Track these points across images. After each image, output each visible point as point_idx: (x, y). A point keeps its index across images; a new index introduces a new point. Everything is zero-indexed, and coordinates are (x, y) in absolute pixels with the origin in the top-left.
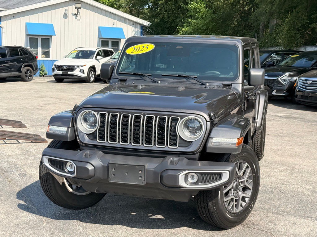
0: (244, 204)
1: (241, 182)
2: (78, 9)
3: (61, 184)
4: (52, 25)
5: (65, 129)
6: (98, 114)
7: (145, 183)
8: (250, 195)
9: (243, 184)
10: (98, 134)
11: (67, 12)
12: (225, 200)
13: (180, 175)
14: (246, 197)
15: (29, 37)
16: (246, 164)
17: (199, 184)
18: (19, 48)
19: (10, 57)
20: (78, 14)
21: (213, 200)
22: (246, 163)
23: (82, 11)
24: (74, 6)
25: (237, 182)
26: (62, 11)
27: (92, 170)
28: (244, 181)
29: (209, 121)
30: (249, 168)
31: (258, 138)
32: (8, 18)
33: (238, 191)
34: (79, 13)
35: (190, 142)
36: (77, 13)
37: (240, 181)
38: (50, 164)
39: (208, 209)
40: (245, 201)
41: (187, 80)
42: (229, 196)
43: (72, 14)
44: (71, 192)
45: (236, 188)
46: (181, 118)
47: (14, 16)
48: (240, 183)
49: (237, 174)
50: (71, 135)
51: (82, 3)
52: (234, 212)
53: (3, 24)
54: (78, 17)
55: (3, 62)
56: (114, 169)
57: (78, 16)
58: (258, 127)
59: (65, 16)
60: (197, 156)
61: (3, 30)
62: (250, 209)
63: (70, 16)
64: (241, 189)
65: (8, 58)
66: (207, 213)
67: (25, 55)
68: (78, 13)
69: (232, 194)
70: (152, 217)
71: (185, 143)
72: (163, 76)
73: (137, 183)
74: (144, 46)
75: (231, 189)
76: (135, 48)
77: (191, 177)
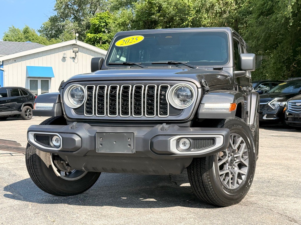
0: (240, 181)
1: (236, 157)
2: (75, 52)
3: (48, 167)
4: (51, 68)
5: (51, 105)
7: (134, 151)
8: (246, 172)
9: (238, 159)
10: (85, 107)
11: (65, 55)
12: (220, 173)
13: (171, 140)
14: (242, 174)
15: (29, 79)
17: (192, 150)
18: (20, 89)
19: (10, 96)
20: (75, 57)
22: (241, 138)
23: (79, 54)
24: (72, 51)
25: (232, 157)
26: (61, 55)
27: (78, 141)
28: (240, 156)
30: (244, 143)
32: (10, 62)
33: (234, 166)
34: (76, 57)
35: (181, 110)
36: (74, 57)
37: (235, 156)
38: (35, 140)
40: (241, 179)
42: (224, 170)
43: (70, 58)
45: (231, 164)
46: (171, 86)
47: (15, 60)
49: (232, 148)
50: (58, 111)
51: (79, 48)
52: (230, 188)
53: (5, 68)
54: (76, 60)
55: (4, 102)
56: (101, 139)
57: (76, 59)
58: (251, 125)
59: (64, 59)
60: (189, 123)
61: (5, 74)
62: (247, 187)
63: (68, 60)
64: (236, 164)
65: (9, 97)
66: (202, 186)
67: (25, 95)
68: (75, 56)
69: (227, 169)
70: (144, 200)
71: (176, 111)
72: (153, 64)
73: (125, 152)
74: (133, 38)
75: (226, 162)
76: (124, 41)
77: (183, 143)
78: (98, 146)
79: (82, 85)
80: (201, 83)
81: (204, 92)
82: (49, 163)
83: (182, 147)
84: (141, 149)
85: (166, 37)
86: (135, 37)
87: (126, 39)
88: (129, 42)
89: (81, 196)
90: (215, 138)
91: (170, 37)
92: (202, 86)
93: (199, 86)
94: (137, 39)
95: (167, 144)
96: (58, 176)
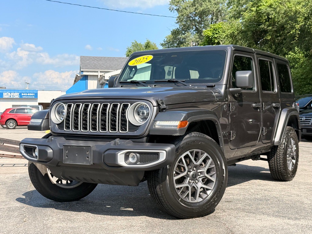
0: (204, 196)
3: (44, 175)
5: (40, 121)
6: (66, 105)
7: (92, 163)
8: (213, 187)
9: (203, 174)
10: (65, 123)
12: (177, 186)
13: (119, 154)
14: (208, 189)
16: (206, 155)
17: (138, 163)
21: (160, 184)
22: (206, 154)
25: (195, 172)
27: (50, 152)
28: (204, 171)
29: (156, 105)
30: (209, 159)
33: (197, 181)
35: (138, 126)
37: (199, 171)
38: (25, 151)
39: (157, 194)
40: (206, 193)
42: (183, 184)
44: (55, 184)
46: (131, 104)
48: (199, 173)
49: (193, 163)
50: (45, 126)
52: (190, 201)
56: (67, 151)
58: (276, 142)
62: (212, 202)
64: (201, 179)
69: (187, 182)
70: (123, 209)
71: (133, 127)
72: (155, 82)
73: (85, 164)
74: (144, 58)
75: (185, 176)
76: (136, 60)
77: (132, 157)
78: (65, 157)
79: (64, 104)
80: (157, 102)
81: (160, 110)
82: (44, 172)
84: (96, 162)
85: (172, 56)
86: (145, 57)
87: (137, 59)
88: (140, 62)
90: (158, 153)
91: (176, 56)
92: (158, 104)
93: (155, 104)
94: (147, 59)
95: (115, 157)
96: (53, 183)
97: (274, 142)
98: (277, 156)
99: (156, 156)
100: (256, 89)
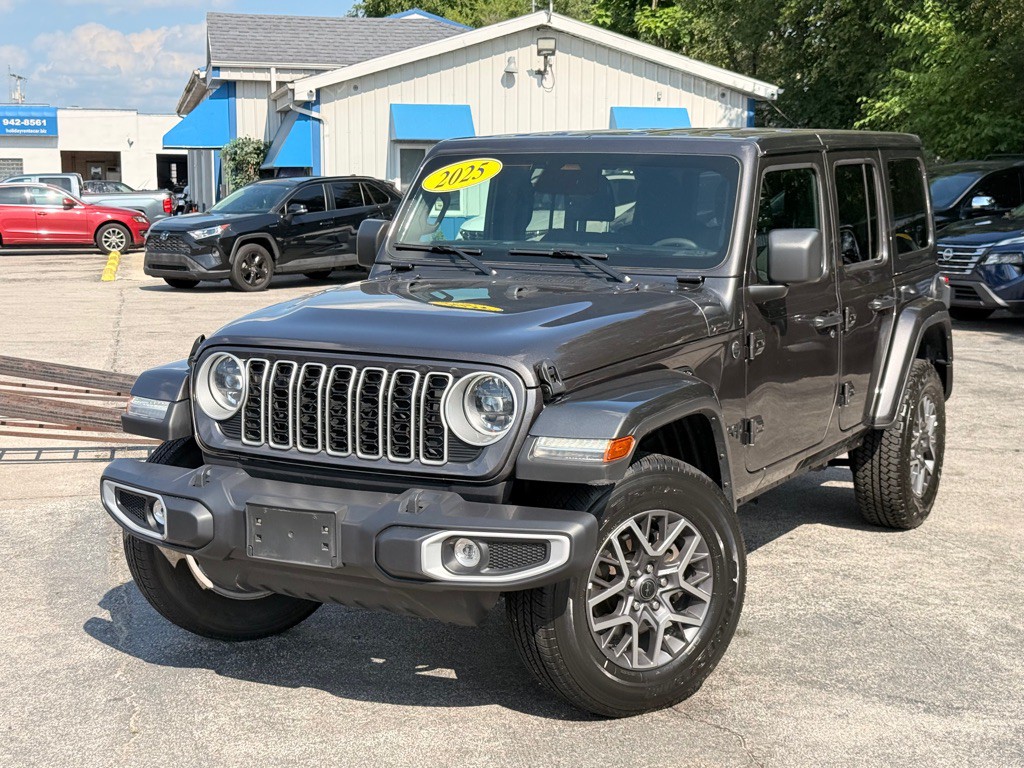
0: (677, 646)
1: (665, 576)
2: (546, 54)
3: (174, 566)
4: (467, 109)
5: (162, 407)
6: (245, 363)
7: (338, 563)
8: (702, 618)
9: (672, 583)
10: (243, 420)
11: (512, 65)
12: (597, 627)
13: (425, 544)
14: (686, 626)
15: (400, 147)
16: (683, 523)
17: (483, 571)
18: (363, 183)
19: (333, 208)
20: (545, 70)
21: (546, 623)
22: (683, 520)
23: (560, 59)
24: (534, 48)
25: (650, 576)
26: (498, 63)
28: (677, 574)
29: (534, 385)
30: (693, 534)
31: (891, 453)
32: (339, 91)
33: (655, 604)
34: (548, 69)
35: (477, 448)
36: (542, 69)
37: (661, 573)
38: (119, 505)
39: (538, 652)
40: (682, 638)
41: (578, 267)
42: (616, 616)
43: (530, 72)
44: (208, 591)
46: (457, 378)
47: (356, 85)
48: (663, 580)
49: (646, 553)
50: (178, 424)
51: (561, 38)
52: (636, 666)
53: (325, 111)
54: (548, 81)
55: (315, 226)
56: (260, 521)
57: (548, 76)
58: (879, 418)
59: (509, 78)
60: (500, 489)
61: (326, 130)
62: (700, 662)
63: (523, 79)
64: (666, 598)
65: (329, 211)
67: (378, 202)
68: (545, 66)
69: (627, 611)
71: (465, 451)
73: (316, 563)
74: (473, 167)
75: (622, 594)
76: (448, 173)
77: (464, 550)
78: (253, 540)
79: (240, 357)
80: (538, 372)
81: (547, 398)
83: (460, 558)
84: (353, 559)
86: (477, 162)
87: (452, 168)
88: (460, 179)
89: (270, 643)
90: (547, 541)
92: (542, 382)
93: (531, 380)
94: (482, 170)
95: (412, 553)
96: (204, 588)
97: (874, 417)
98: (880, 458)
99: (539, 550)
100: (825, 268)
